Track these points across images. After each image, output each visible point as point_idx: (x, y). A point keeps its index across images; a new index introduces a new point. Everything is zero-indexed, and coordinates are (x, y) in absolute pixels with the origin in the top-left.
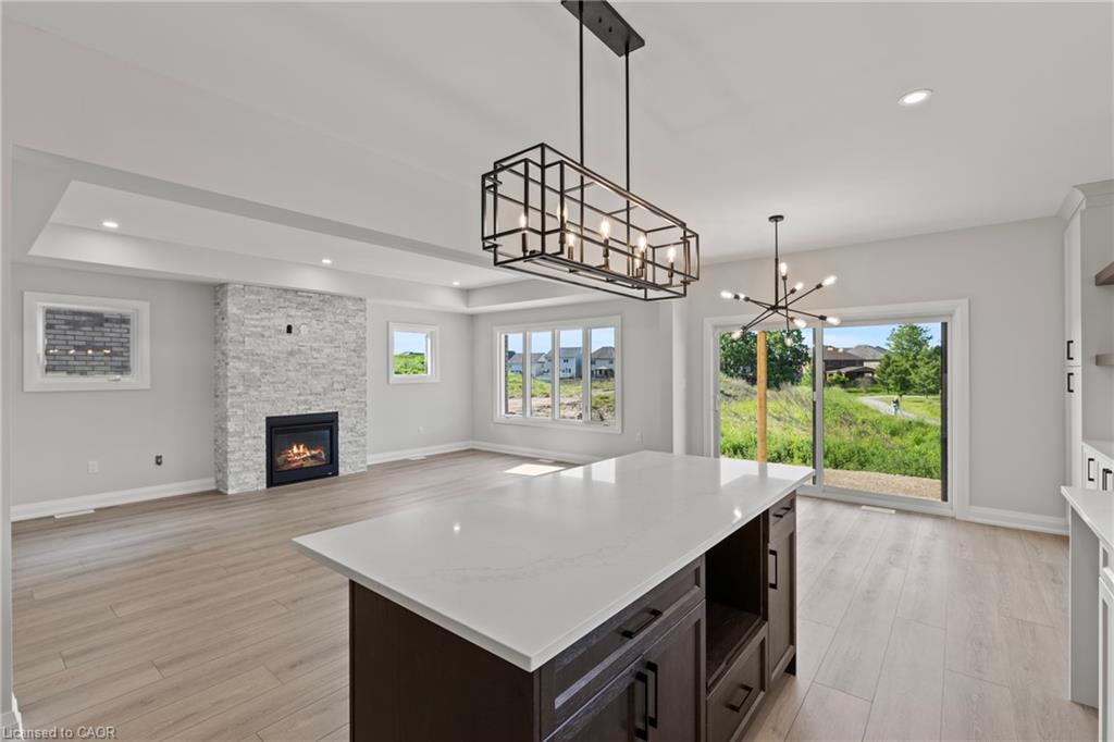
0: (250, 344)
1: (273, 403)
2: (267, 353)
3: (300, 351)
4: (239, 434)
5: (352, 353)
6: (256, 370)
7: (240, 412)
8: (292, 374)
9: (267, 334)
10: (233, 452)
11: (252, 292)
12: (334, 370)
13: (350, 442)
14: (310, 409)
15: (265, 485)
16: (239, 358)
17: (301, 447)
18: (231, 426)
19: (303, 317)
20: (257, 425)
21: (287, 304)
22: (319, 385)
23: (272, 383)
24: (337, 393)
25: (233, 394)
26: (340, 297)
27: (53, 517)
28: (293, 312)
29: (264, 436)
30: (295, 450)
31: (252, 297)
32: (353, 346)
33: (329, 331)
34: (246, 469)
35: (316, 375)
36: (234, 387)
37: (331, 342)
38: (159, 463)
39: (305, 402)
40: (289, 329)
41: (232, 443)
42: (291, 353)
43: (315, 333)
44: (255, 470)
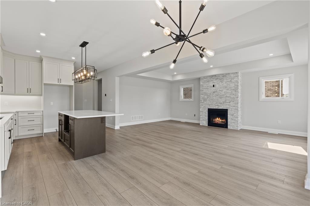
0: (205, 91)
1: (209, 105)
2: (208, 93)
3: (216, 91)
4: (202, 112)
5: (233, 91)
6: (206, 97)
7: (202, 107)
8: (214, 98)
9: (208, 88)
10: (201, 116)
11: (205, 78)
12: (226, 96)
13: (232, 119)
14: (219, 107)
15: (207, 125)
16: (202, 94)
17: (219, 118)
18: (201, 110)
19: (217, 82)
20: (206, 110)
21: (213, 79)
22: (221, 101)
23: (209, 100)
24: (228, 104)
25: (201, 102)
26: (229, 74)
27: (181, 121)
28: (214, 81)
29: (207, 113)
30: (217, 119)
31: (205, 79)
32: (233, 88)
33: (225, 85)
34: (204, 120)
35: (221, 98)
36: (201, 101)
37: (226, 88)
38: (195, 116)
39: (218, 105)
40: (214, 86)
41: (201, 113)
42: (214, 92)
43: (221, 86)
44: (206, 121)
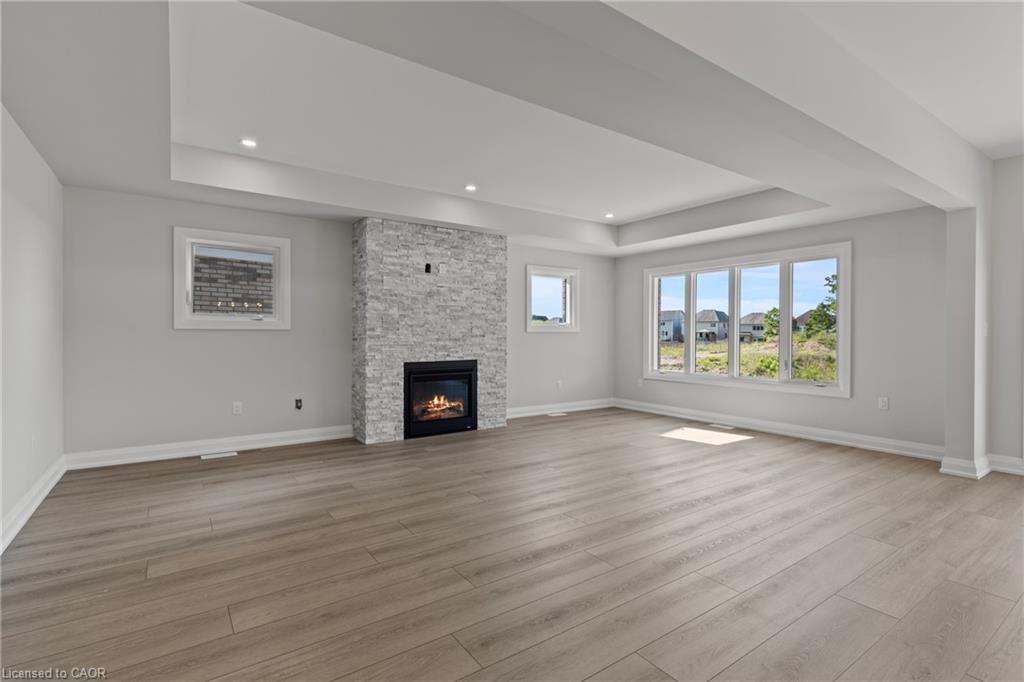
0: (389, 283)
1: (411, 348)
2: (406, 294)
3: (439, 293)
4: (378, 380)
5: (493, 297)
6: (394, 312)
7: (378, 356)
8: (430, 317)
9: (405, 272)
10: (371, 399)
11: (390, 228)
12: (473, 314)
13: (489, 393)
14: (448, 355)
15: (402, 438)
16: (378, 298)
17: (442, 398)
18: (369, 371)
19: (442, 256)
20: (395, 371)
21: (426, 240)
22: (457, 330)
23: (411, 326)
24: (478, 340)
25: (371, 337)
26: (479, 233)
27: (199, 457)
28: (431, 250)
29: (402, 383)
30: (436, 401)
31: (391, 232)
32: (493, 288)
33: (468, 271)
34: (384, 418)
35: (455, 319)
36: (373, 330)
37: (471, 283)
38: (299, 407)
39: (444, 347)
40: (428, 268)
41: (371, 389)
42: (430, 295)
43: (454, 273)
44: (393, 420)
